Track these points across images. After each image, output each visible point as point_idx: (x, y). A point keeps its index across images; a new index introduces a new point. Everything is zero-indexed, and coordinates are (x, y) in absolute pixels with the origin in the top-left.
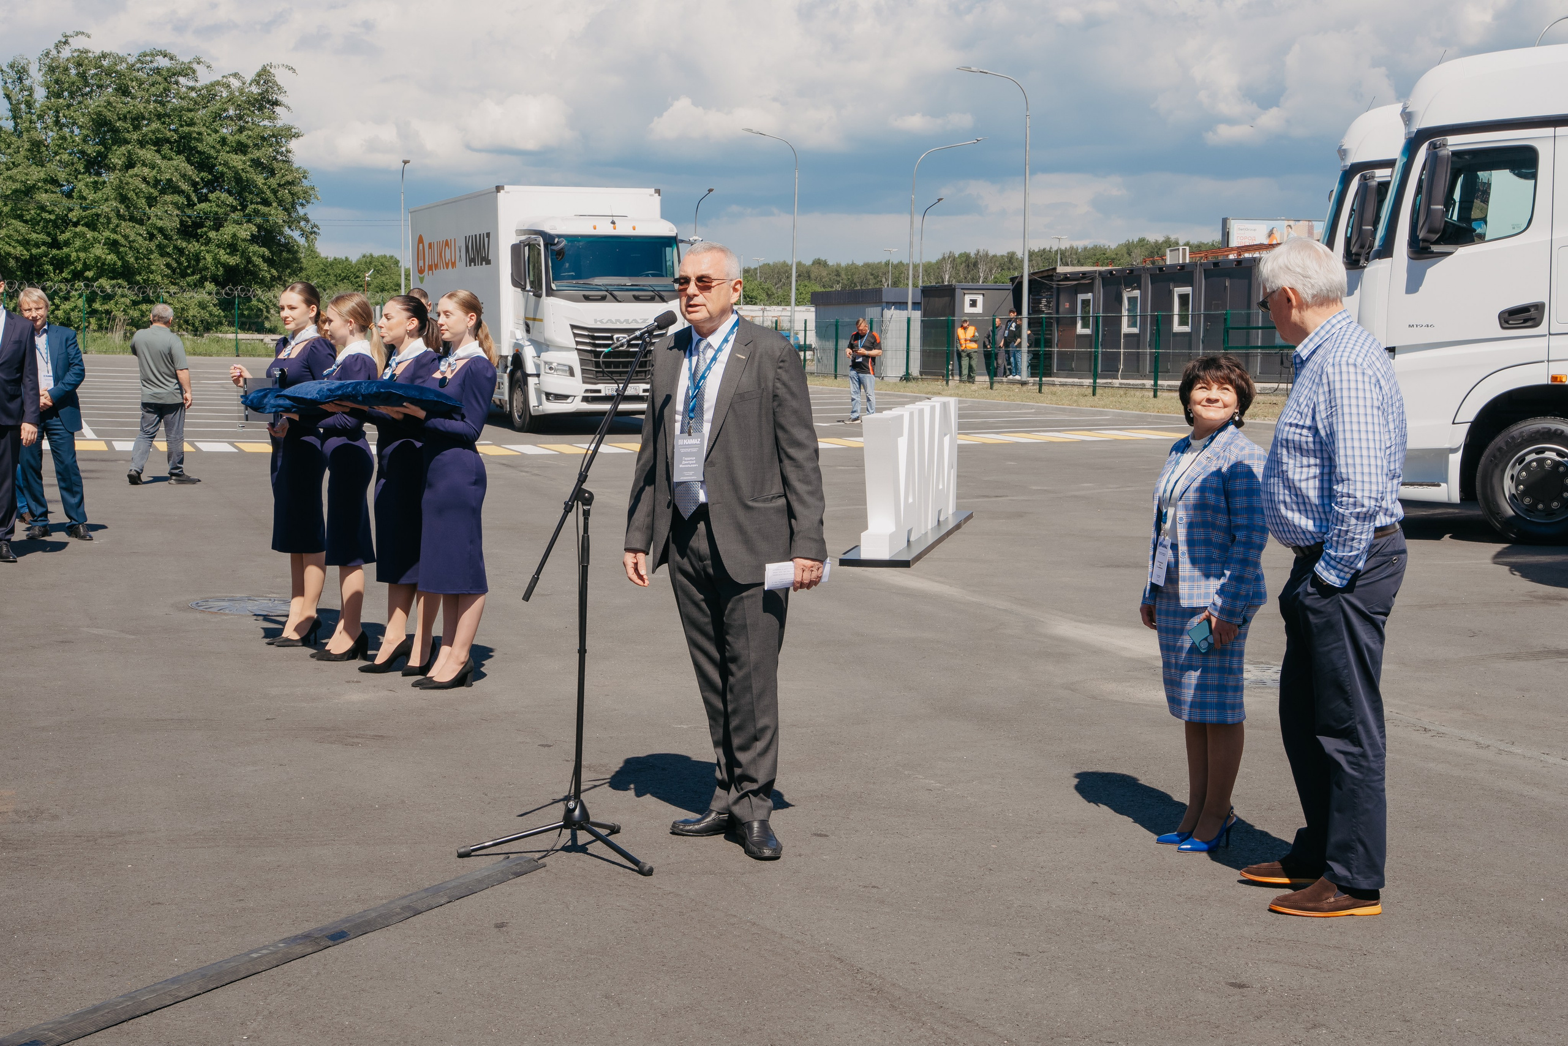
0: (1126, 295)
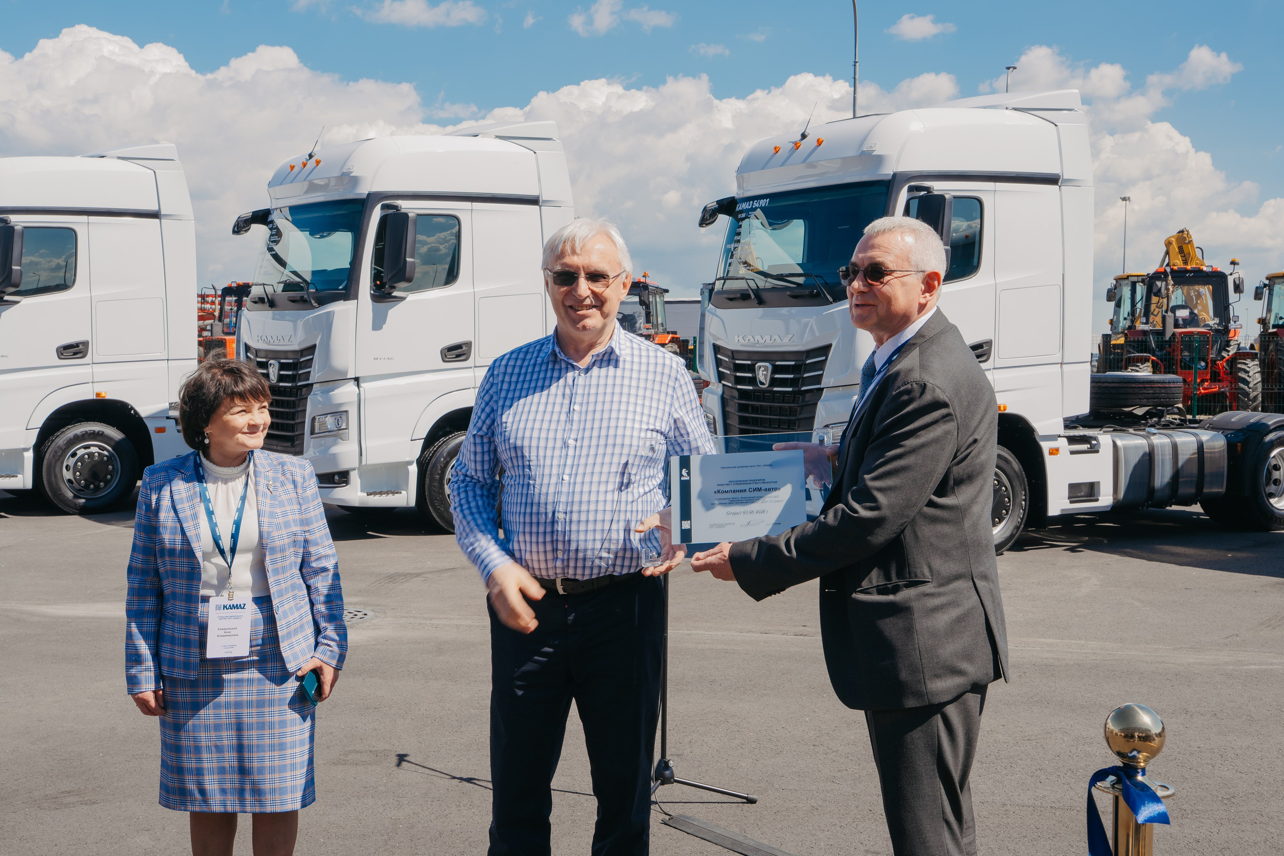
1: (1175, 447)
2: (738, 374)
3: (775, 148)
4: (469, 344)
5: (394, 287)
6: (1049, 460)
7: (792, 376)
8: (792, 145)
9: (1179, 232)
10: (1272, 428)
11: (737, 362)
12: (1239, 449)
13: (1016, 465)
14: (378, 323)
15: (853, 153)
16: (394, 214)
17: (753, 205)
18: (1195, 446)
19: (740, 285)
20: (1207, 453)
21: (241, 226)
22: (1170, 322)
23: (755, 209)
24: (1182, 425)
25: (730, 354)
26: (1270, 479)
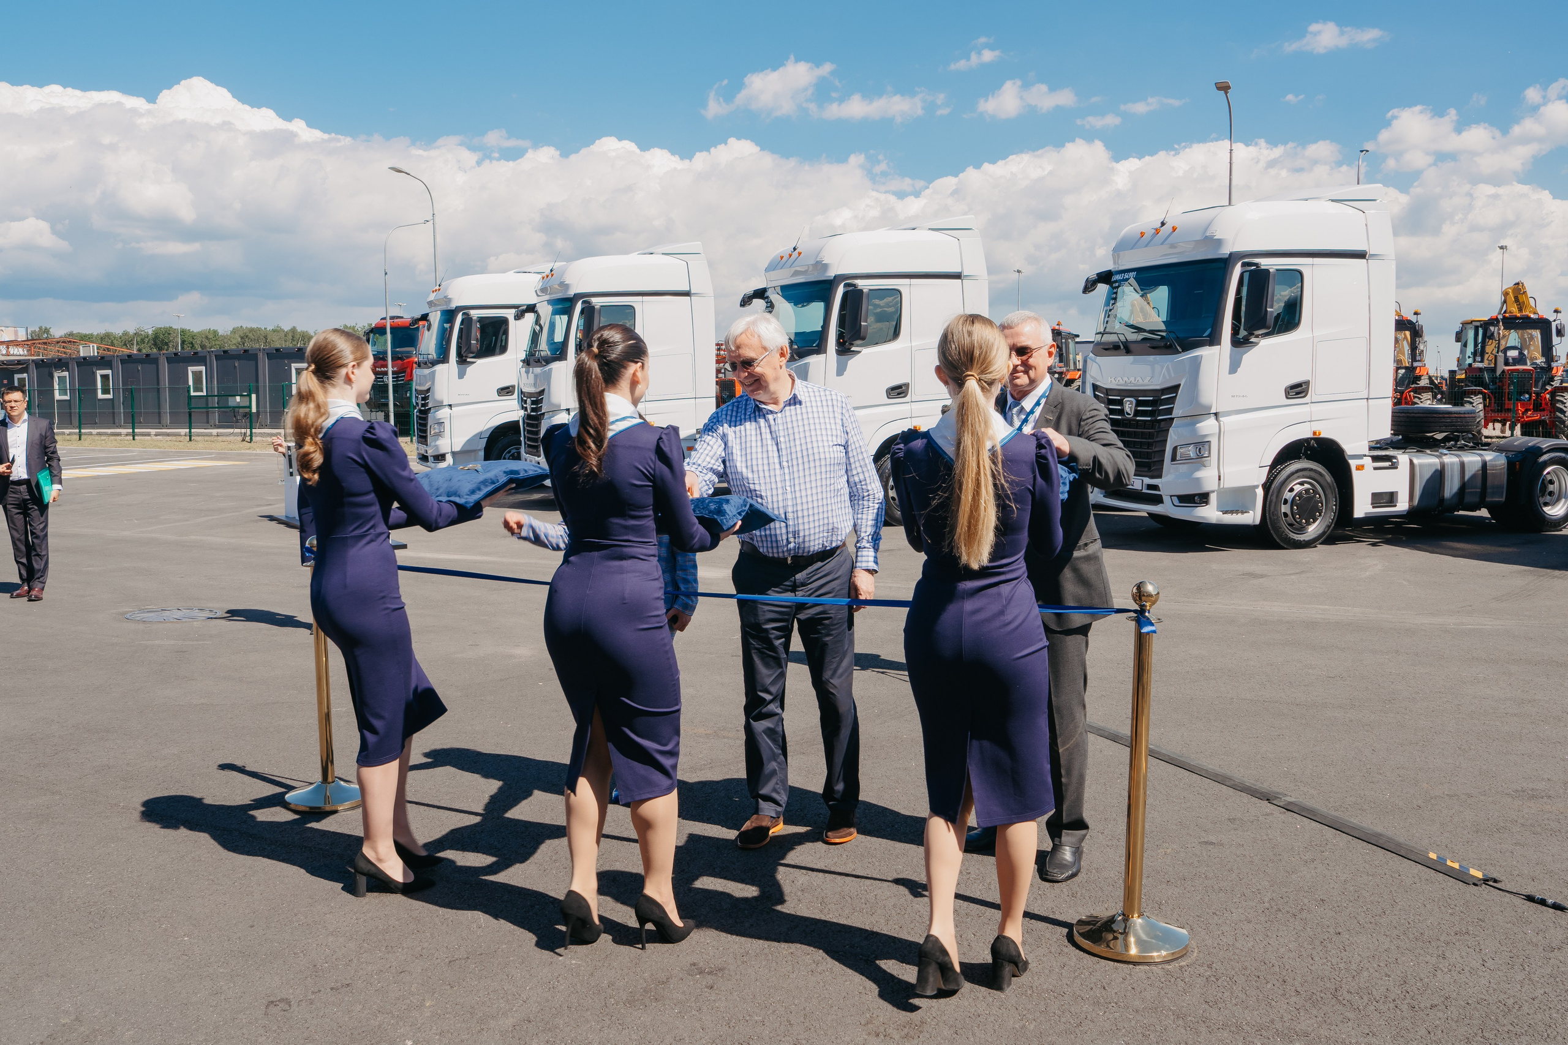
0: (56, 375)
1: (1462, 465)
2: (1110, 407)
3: (1141, 233)
4: (907, 385)
5: (853, 344)
6: (1356, 474)
7: (1150, 409)
8: (1154, 231)
9: (1515, 284)
10: (1544, 451)
11: (1110, 397)
12: (1518, 467)
13: (1328, 478)
14: (841, 371)
15: (1198, 238)
16: (853, 290)
17: (1124, 276)
18: (1480, 465)
19: (1113, 338)
20: (1490, 470)
21: (746, 301)
22: (1501, 360)
23: (1127, 280)
24: (1475, 447)
25: (1105, 391)
26: (1545, 491)
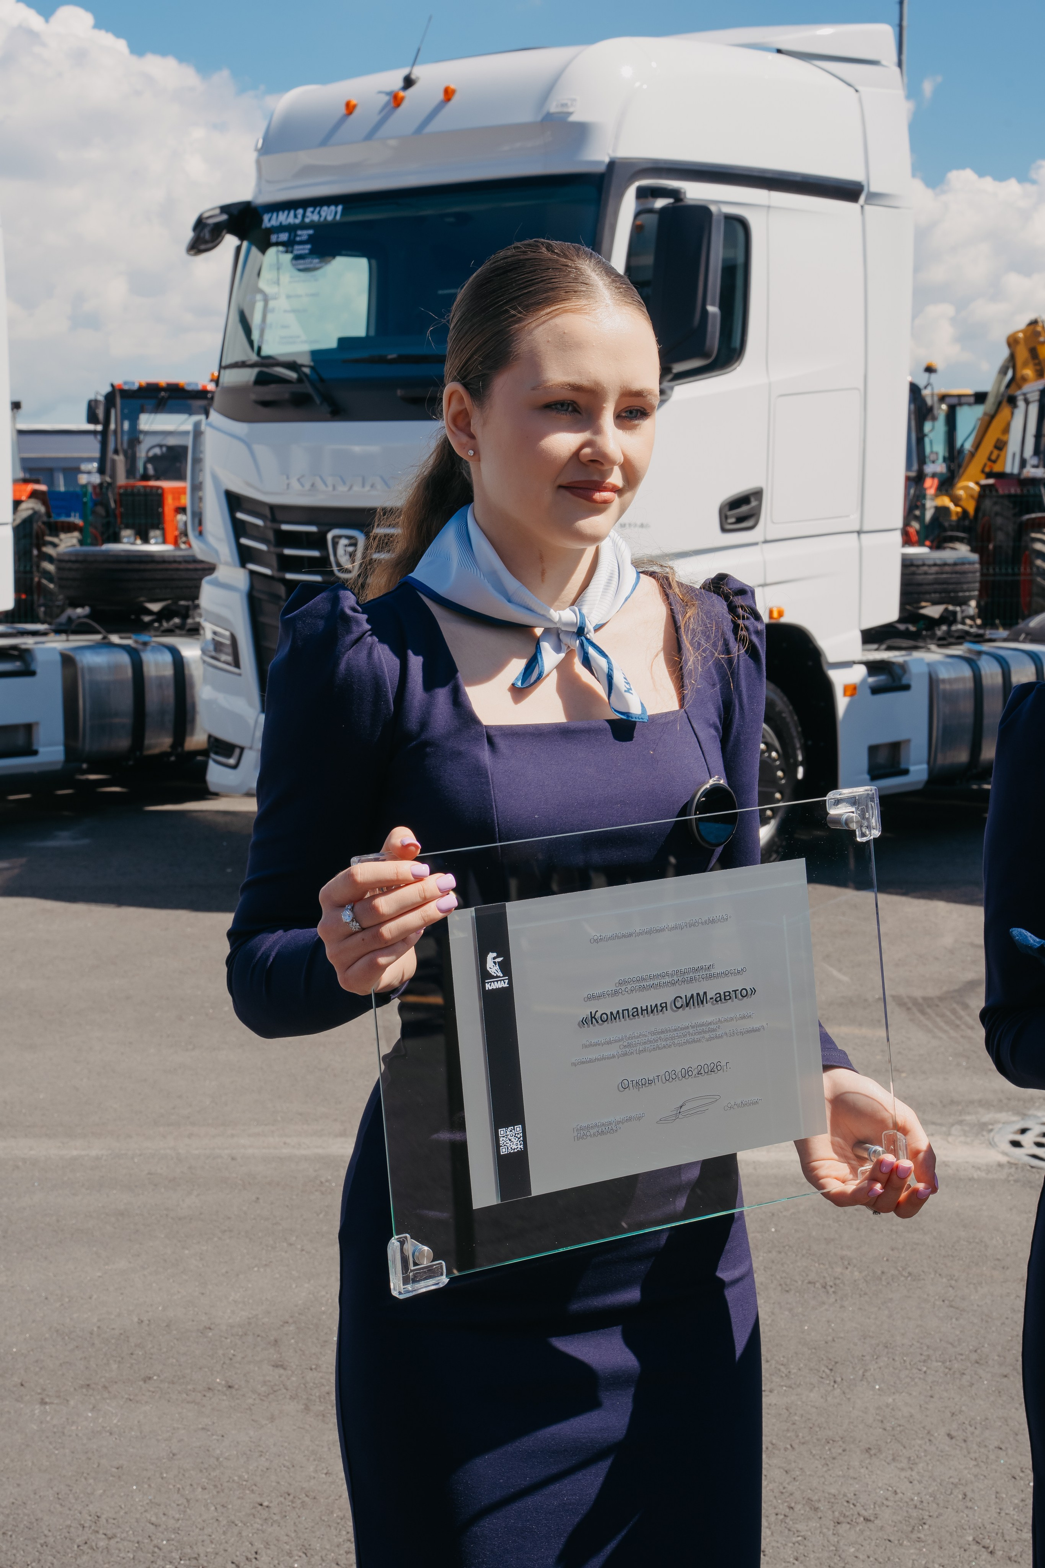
1: (1007, 676)
2: (288, 552)
8: (385, 99)
11: (285, 527)
15: (526, 116)
17: (304, 216)
25: (267, 511)
